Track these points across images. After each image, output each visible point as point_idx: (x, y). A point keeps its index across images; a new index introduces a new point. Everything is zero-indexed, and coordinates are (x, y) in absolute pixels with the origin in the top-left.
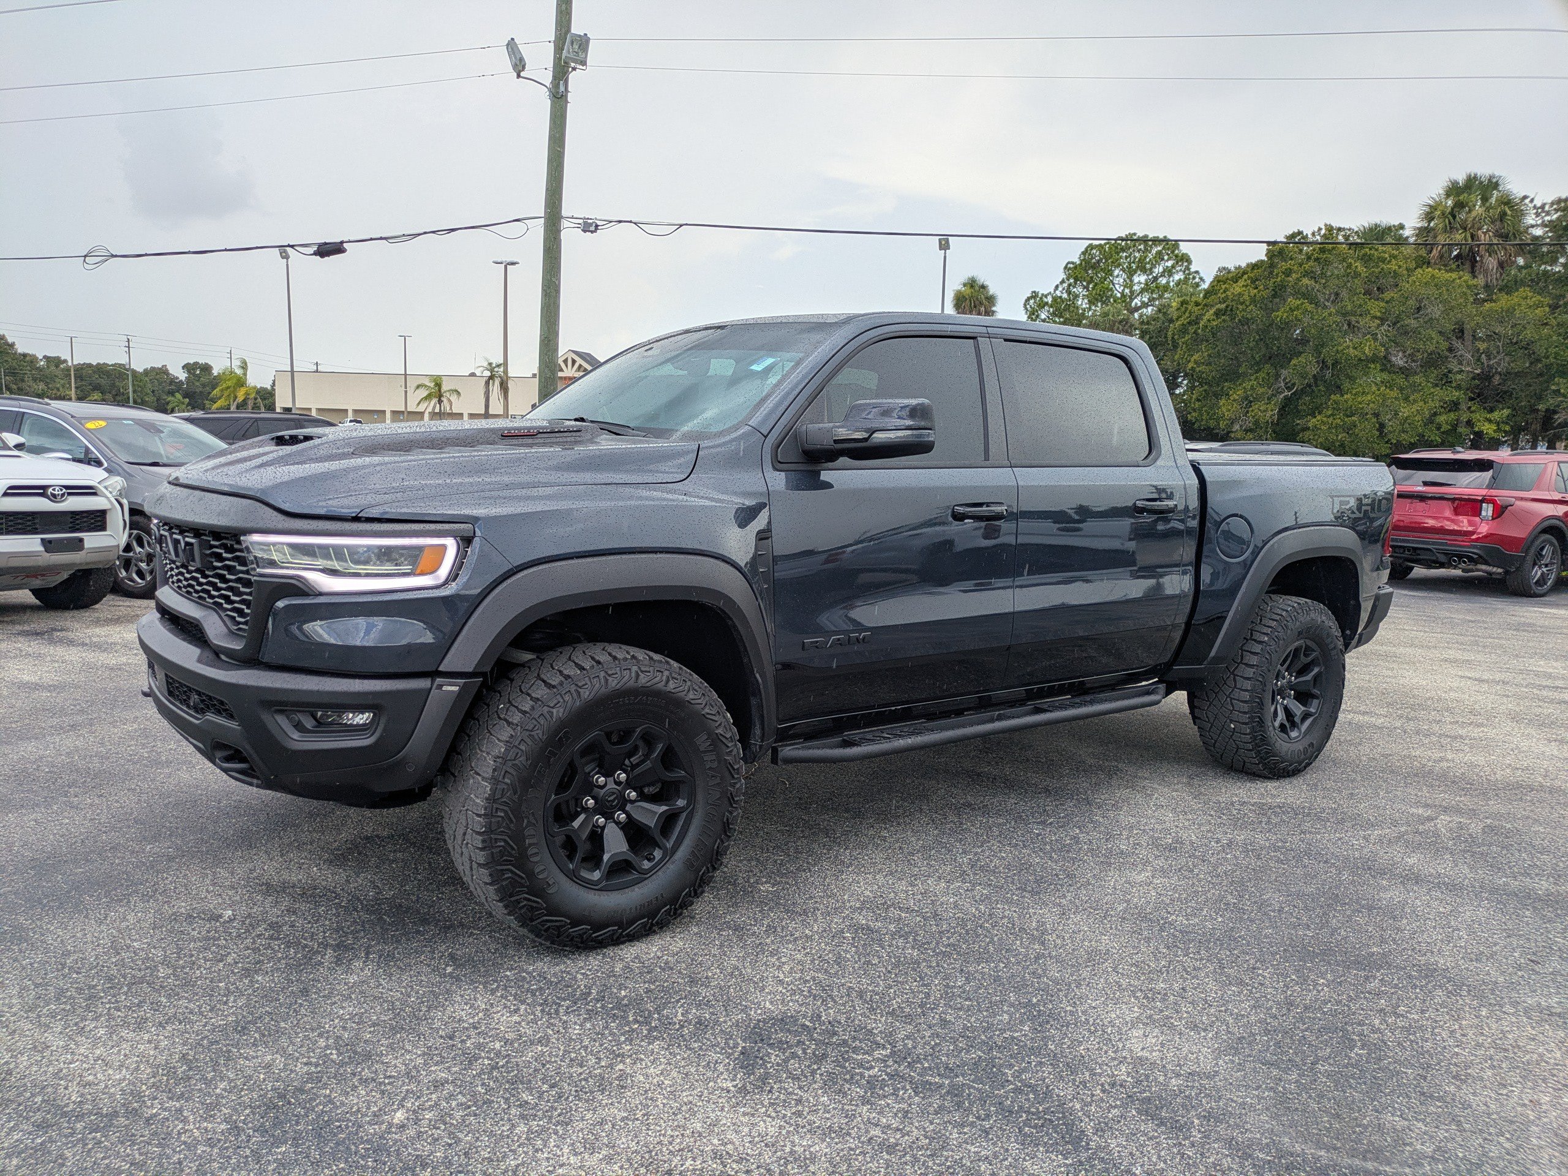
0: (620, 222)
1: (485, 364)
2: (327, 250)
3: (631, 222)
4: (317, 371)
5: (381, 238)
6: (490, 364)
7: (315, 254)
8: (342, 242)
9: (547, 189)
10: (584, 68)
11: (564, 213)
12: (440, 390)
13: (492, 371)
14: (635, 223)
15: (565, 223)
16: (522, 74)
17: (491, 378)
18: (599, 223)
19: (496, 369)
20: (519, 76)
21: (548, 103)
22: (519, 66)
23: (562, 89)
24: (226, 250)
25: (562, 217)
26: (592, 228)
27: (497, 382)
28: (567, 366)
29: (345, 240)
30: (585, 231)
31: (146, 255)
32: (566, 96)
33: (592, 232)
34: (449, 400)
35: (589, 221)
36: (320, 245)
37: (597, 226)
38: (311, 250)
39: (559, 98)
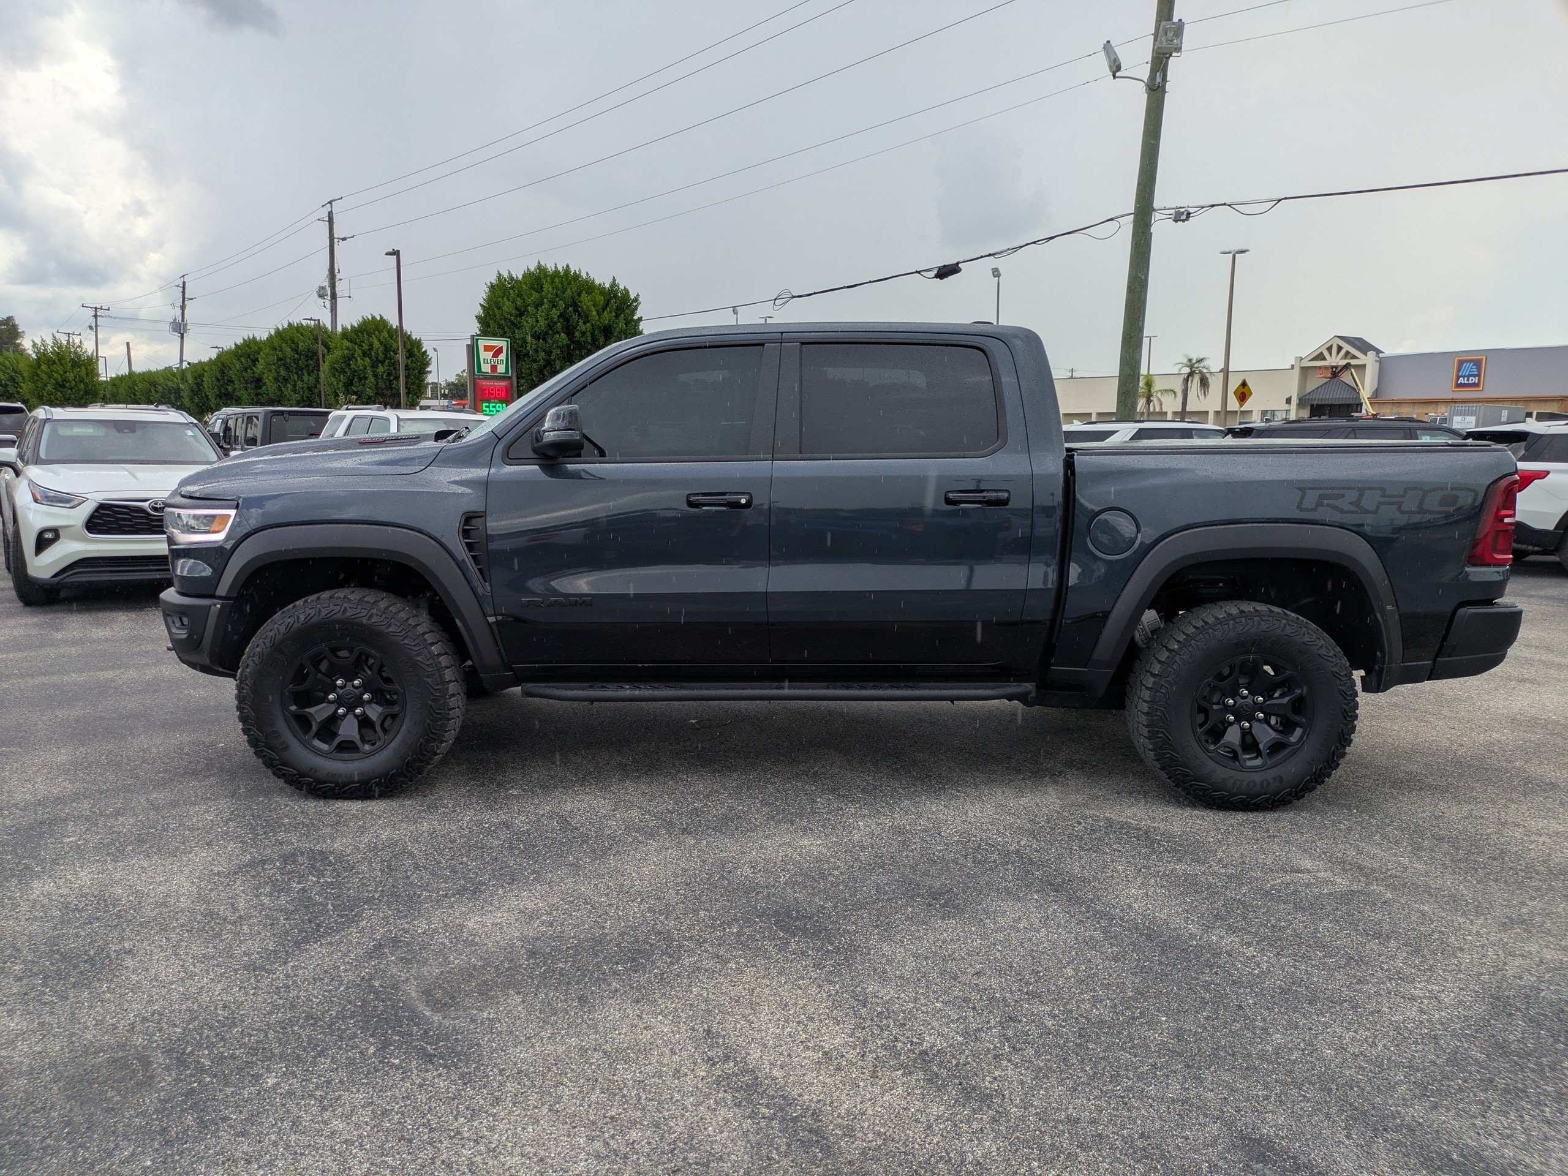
0: (1213, 206)
1: (1185, 361)
2: (946, 272)
3: (1225, 204)
4: (1072, 378)
5: (990, 255)
6: (1190, 360)
7: (936, 276)
8: (958, 263)
9: (1138, 184)
10: (1179, 54)
11: (1156, 205)
12: (1150, 391)
13: (1191, 367)
14: (1229, 205)
15: (1156, 216)
16: (1118, 74)
17: (1191, 374)
18: (1191, 210)
19: (1196, 365)
20: (1114, 77)
21: (1145, 97)
22: (1116, 68)
23: (1159, 79)
24: (870, 282)
25: (1154, 210)
26: (1184, 217)
27: (1197, 378)
28: (1331, 354)
29: (961, 260)
30: (1176, 221)
31: (815, 293)
32: (1164, 87)
33: (1183, 221)
34: (1159, 400)
35: (1182, 210)
36: (940, 268)
37: (1189, 214)
38: (933, 274)
39: (1156, 91)
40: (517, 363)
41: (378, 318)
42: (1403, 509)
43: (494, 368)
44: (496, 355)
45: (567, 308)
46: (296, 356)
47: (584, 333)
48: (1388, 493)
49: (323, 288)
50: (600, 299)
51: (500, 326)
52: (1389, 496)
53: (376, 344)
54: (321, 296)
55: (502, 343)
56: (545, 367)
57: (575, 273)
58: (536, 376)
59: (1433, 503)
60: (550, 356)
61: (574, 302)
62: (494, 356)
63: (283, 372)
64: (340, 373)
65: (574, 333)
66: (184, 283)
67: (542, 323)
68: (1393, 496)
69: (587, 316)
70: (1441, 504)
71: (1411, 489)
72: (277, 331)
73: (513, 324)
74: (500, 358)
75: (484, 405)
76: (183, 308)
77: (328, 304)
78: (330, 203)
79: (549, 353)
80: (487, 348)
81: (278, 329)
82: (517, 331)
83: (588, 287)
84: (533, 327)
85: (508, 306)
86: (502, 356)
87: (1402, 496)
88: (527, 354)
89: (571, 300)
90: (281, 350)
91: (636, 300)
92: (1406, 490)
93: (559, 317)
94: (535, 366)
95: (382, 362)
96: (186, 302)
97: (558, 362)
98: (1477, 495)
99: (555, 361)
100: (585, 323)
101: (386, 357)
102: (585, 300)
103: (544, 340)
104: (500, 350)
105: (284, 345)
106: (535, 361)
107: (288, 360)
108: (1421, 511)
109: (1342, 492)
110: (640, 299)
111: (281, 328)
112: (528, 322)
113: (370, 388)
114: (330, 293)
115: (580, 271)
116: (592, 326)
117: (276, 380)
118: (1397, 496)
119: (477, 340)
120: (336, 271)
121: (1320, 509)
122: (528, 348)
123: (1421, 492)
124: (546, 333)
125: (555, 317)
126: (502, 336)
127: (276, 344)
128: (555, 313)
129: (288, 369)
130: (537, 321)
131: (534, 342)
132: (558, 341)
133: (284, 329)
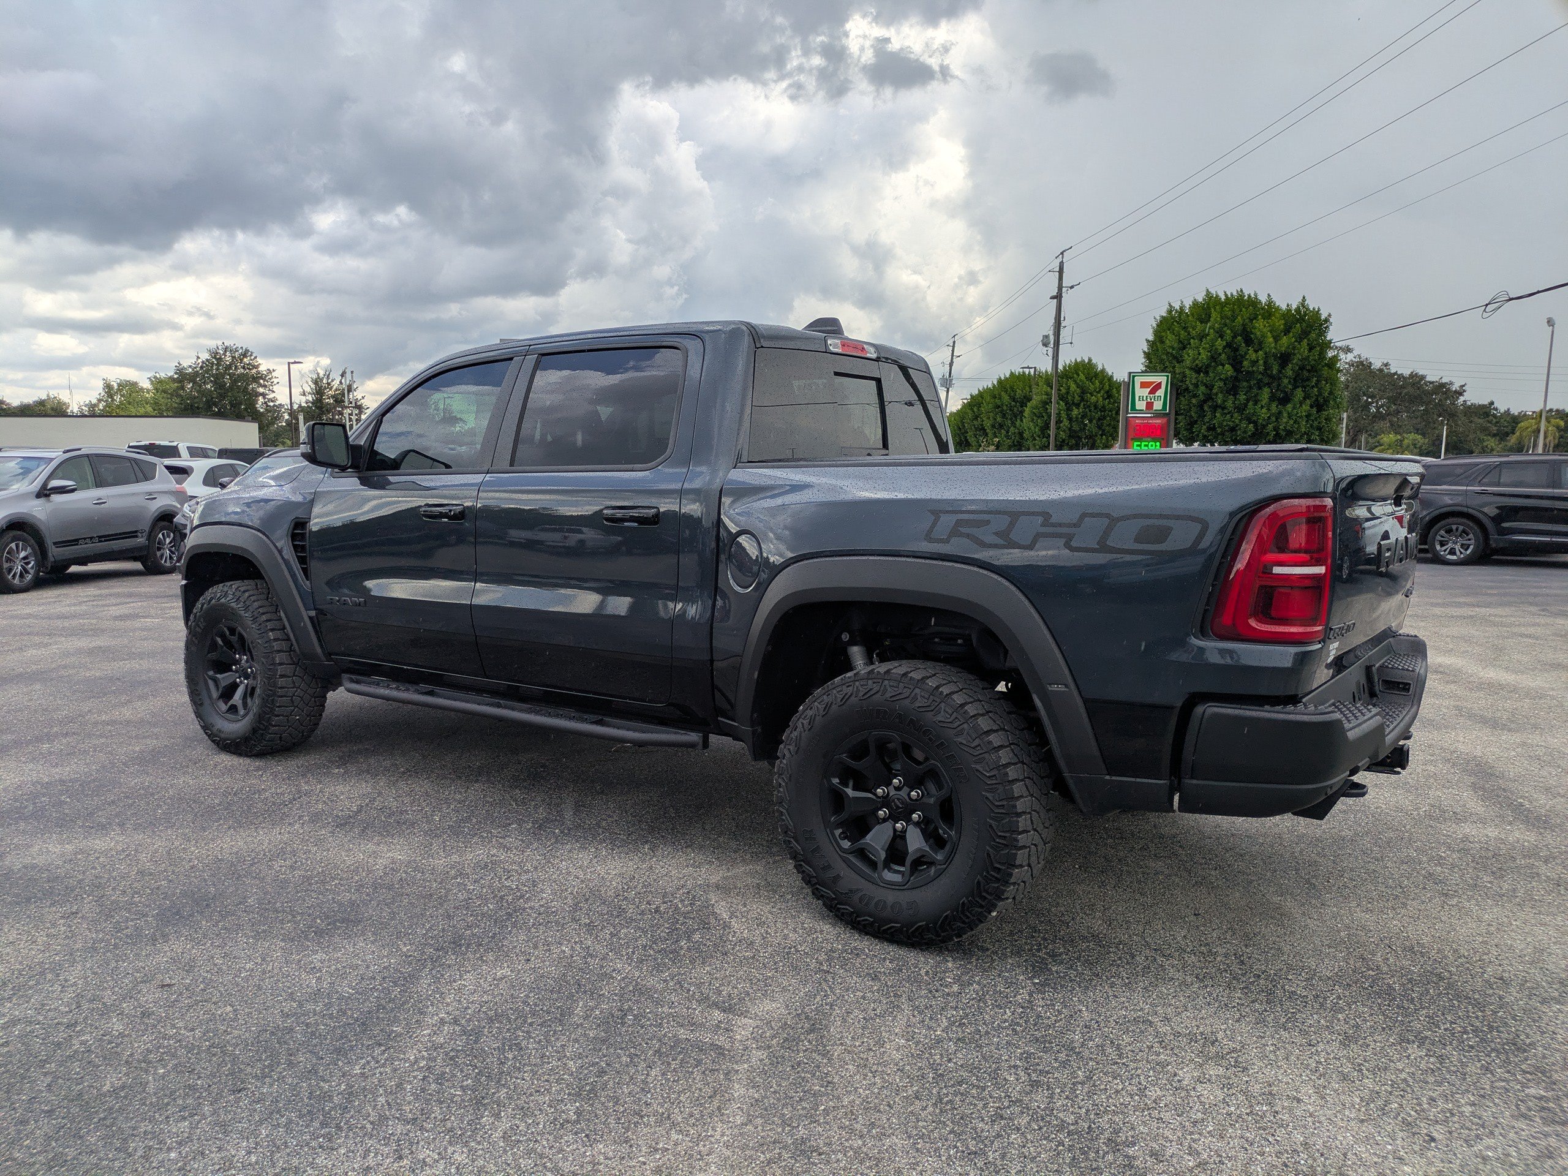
31: (1538, 292)
40: (1177, 399)
41: (1086, 361)
42: (1074, 544)
43: (1150, 405)
44: (1153, 392)
45: (1235, 337)
46: (1013, 403)
47: (1254, 363)
48: (1053, 520)
49: (1047, 337)
50: (1280, 324)
51: (1162, 361)
52: (1053, 525)
53: (1073, 386)
54: (1045, 345)
55: (1162, 379)
56: (1205, 401)
57: (1249, 296)
58: (1196, 413)
59: (1124, 538)
60: (1211, 390)
61: (1244, 329)
62: (1150, 393)
63: (999, 419)
64: (1039, 417)
65: (1241, 363)
66: (954, 342)
67: (1204, 356)
68: (1060, 525)
69: (1260, 343)
70: (1137, 540)
71: (1092, 515)
72: (1000, 381)
73: (1175, 358)
74: (1157, 394)
75: (1136, 443)
76: (951, 364)
77: (1050, 353)
78: (1062, 253)
79: (1210, 387)
80: (1144, 385)
81: (1000, 378)
82: (1177, 365)
83: (1269, 311)
84: (1194, 360)
85: (1170, 339)
86: (1161, 392)
87: (1075, 525)
88: (1187, 389)
89: (1241, 328)
90: (1000, 398)
91: (1326, 320)
92: (1084, 515)
93: (1224, 348)
94: (1194, 401)
95: (1078, 406)
96: (954, 360)
97: (1220, 396)
98: (1205, 527)
99: (1216, 394)
100: (1256, 351)
101: (1082, 399)
102: (1260, 326)
103: (1207, 373)
104: (1159, 386)
105: (1003, 393)
106: (1195, 396)
107: (1005, 408)
108: (1103, 547)
109: (986, 517)
110: (1331, 320)
111: (1003, 378)
112: (1189, 356)
113: (1064, 431)
114: (1054, 341)
115: (1256, 295)
116: (1266, 353)
117: (993, 426)
118: (1069, 525)
119: (1134, 377)
120: (1062, 319)
121: (953, 540)
122: (1187, 382)
123: (1106, 521)
124: (1208, 366)
125: (1220, 348)
126: (1163, 371)
127: (996, 392)
128: (1220, 344)
129: (1004, 416)
130: (1199, 354)
131: (1194, 375)
132: (1221, 374)
133: (1006, 379)
